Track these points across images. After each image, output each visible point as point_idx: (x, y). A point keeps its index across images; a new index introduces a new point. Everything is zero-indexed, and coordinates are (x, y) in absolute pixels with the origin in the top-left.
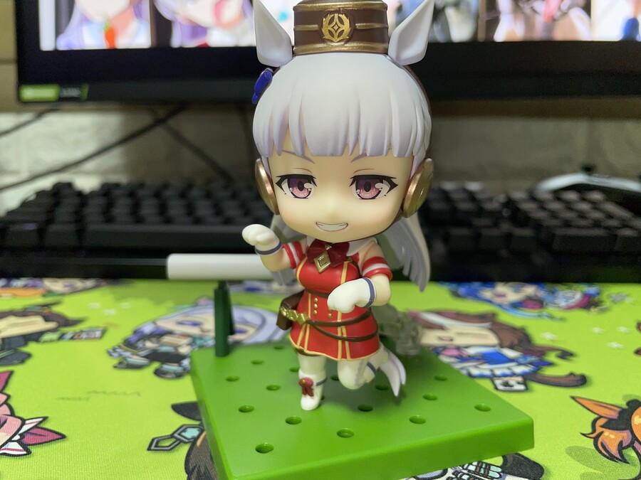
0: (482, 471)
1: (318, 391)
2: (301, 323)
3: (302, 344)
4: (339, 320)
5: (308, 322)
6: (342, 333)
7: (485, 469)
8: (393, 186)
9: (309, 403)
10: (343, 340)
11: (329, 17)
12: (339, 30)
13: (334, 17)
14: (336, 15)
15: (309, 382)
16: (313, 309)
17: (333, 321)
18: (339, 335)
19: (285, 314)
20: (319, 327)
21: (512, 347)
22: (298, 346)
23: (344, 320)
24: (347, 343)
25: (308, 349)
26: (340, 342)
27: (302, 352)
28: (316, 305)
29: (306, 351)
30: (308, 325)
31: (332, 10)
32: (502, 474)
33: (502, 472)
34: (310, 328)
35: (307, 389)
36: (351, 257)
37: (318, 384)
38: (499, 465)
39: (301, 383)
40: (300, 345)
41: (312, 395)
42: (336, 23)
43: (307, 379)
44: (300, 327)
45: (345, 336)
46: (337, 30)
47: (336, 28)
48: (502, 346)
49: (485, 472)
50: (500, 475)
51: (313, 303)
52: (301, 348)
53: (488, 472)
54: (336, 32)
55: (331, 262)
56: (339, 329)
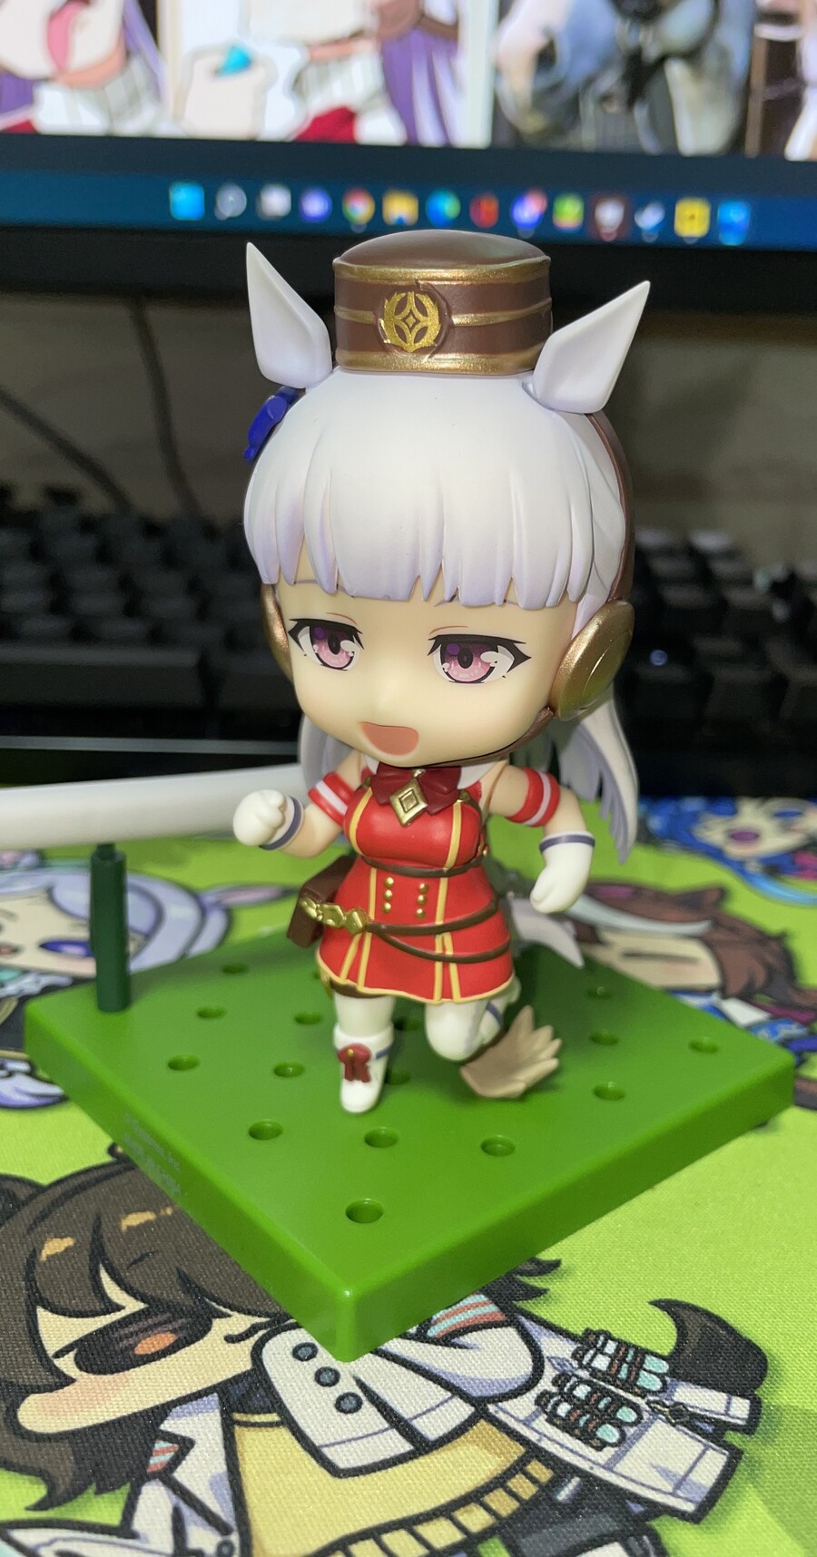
0: (623, 1374)
1: (377, 1069)
2: (353, 932)
3: (353, 975)
4: (439, 922)
5: (367, 928)
6: (444, 949)
7: (630, 1365)
8: (520, 658)
9: (358, 1096)
10: (446, 961)
11: (397, 298)
12: (418, 327)
13: (406, 297)
14: (411, 297)
15: (362, 1053)
16: (381, 899)
17: (426, 925)
18: (438, 951)
19: (313, 912)
20: (394, 938)
21: (747, 997)
22: (342, 980)
23: (449, 921)
24: (453, 968)
25: (367, 984)
26: (438, 965)
27: (350, 992)
28: (389, 893)
29: (361, 988)
30: (368, 938)
31: (403, 283)
32: (668, 1379)
33: (672, 1373)
34: (373, 939)
35: (355, 1065)
36: (465, 790)
37: (379, 1056)
38: (666, 1353)
39: (342, 1055)
40: (348, 977)
41: (366, 1078)
42: (411, 312)
43: (357, 1047)
44: (351, 938)
45: (450, 952)
46: (414, 325)
47: (411, 320)
48: (724, 992)
49: (630, 1372)
50: (664, 1383)
51: (382, 886)
52: (349, 982)
53: (638, 1374)
54: (411, 329)
55: (426, 800)
56: (438, 939)
